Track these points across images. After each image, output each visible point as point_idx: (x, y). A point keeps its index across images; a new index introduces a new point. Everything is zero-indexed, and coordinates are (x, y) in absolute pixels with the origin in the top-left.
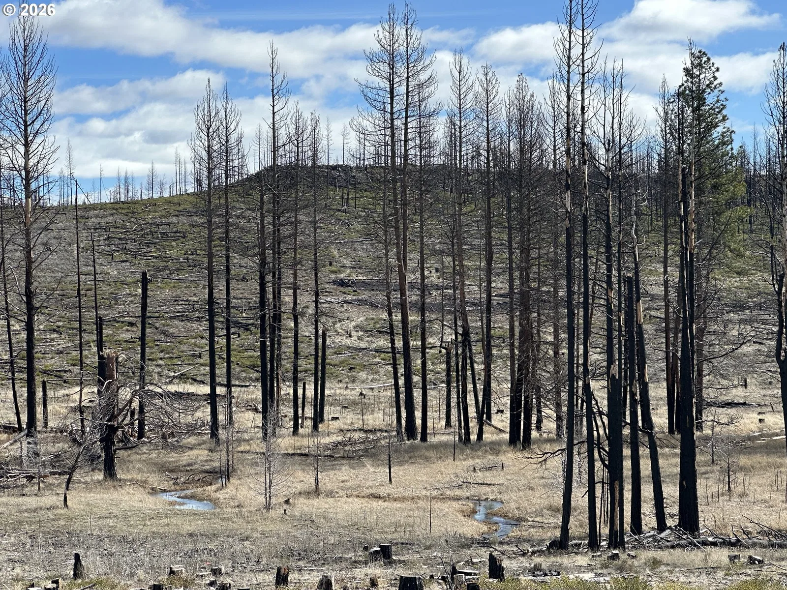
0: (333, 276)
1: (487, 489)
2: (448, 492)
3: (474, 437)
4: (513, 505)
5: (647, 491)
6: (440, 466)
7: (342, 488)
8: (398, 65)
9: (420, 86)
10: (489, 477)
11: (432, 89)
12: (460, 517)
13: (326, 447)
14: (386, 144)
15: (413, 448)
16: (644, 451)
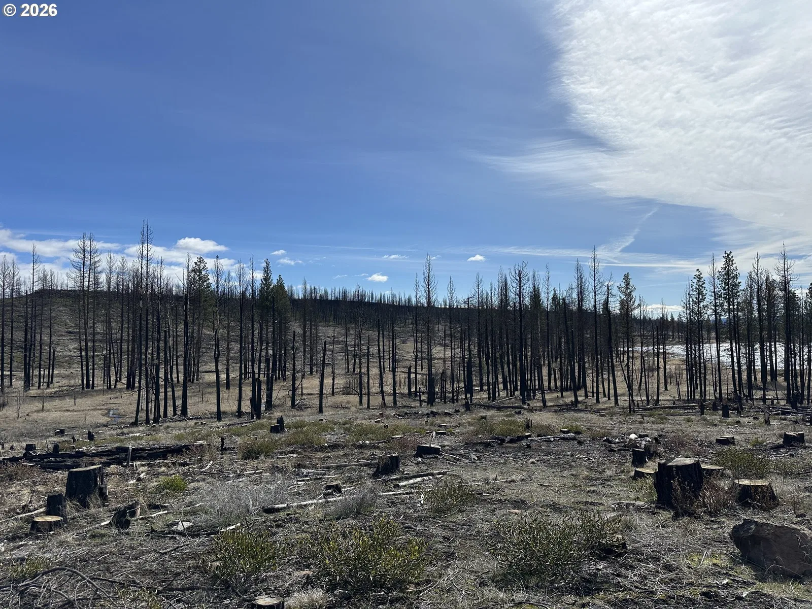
0: (66, 330)
1: (114, 405)
2: (98, 407)
3: (113, 387)
4: (122, 411)
5: (170, 402)
6: (97, 398)
7: (54, 408)
8: (86, 254)
9: (95, 262)
10: (116, 401)
11: (100, 264)
12: (101, 416)
13: (51, 393)
14: (80, 283)
15: (88, 392)
16: (169, 389)
